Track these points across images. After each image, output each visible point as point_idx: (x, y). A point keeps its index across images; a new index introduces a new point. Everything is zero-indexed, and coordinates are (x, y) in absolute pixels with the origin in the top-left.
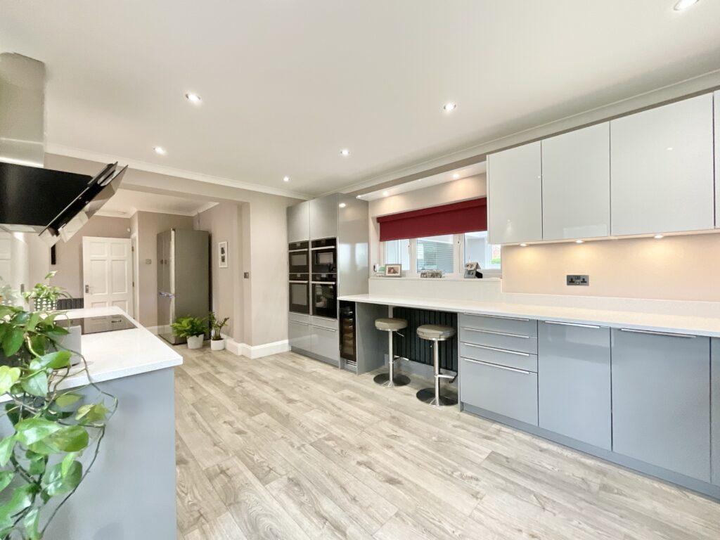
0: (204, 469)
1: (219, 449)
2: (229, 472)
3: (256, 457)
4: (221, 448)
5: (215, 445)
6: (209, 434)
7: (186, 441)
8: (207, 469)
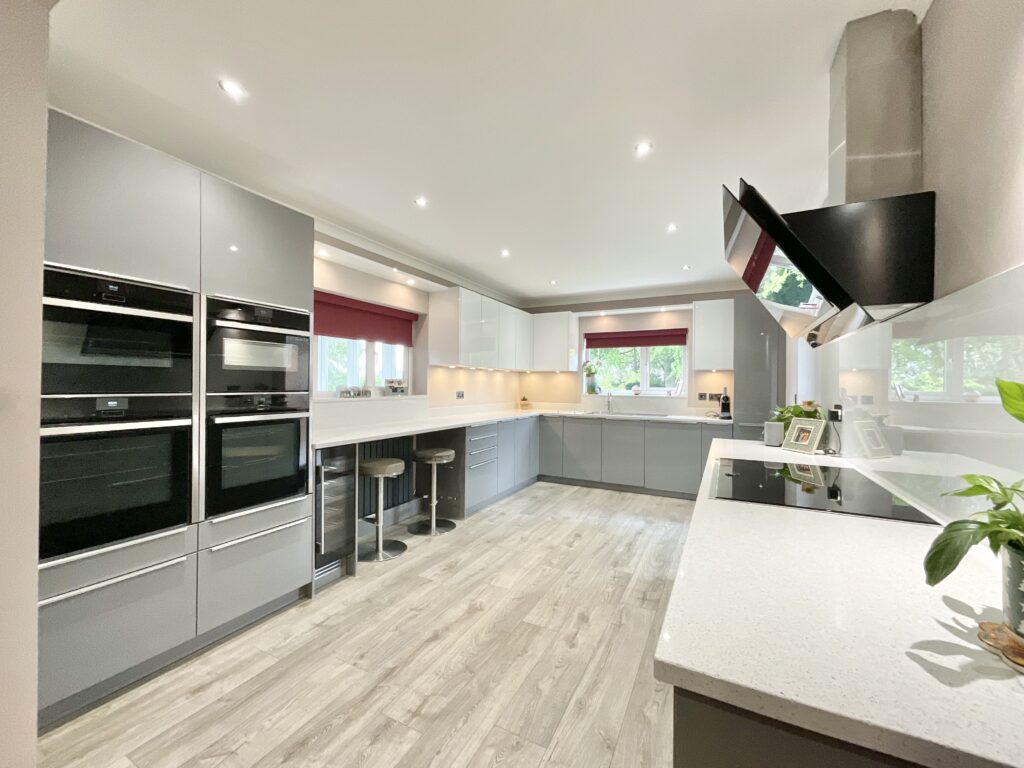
0: (654, 612)
1: (624, 617)
2: (641, 596)
3: (610, 590)
4: (621, 618)
5: (620, 626)
6: (610, 643)
7: (639, 656)
8: (653, 609)
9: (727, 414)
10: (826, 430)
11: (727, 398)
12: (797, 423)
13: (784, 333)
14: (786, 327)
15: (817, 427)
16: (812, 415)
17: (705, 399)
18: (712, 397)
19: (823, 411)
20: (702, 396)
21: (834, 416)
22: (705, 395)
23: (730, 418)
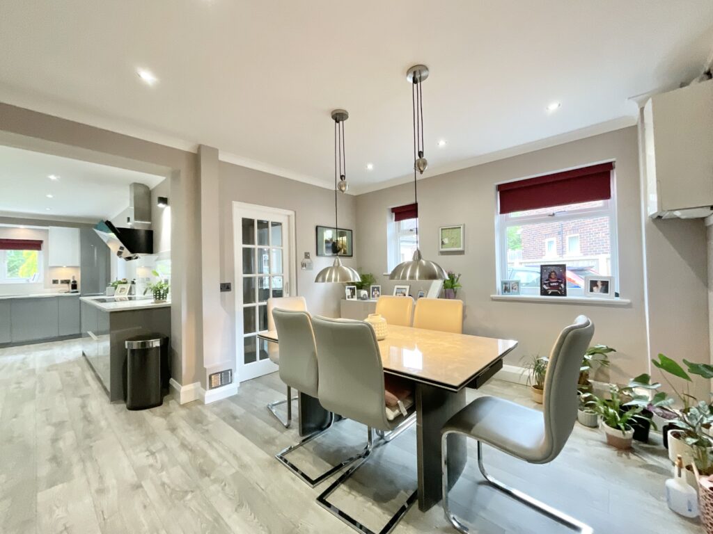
9: (75, 290)
10: (131, 288)
11: (75, 282)
12: (120, 286)
13: (109, 249)
14: (110, 246)
15: (127, 287)
16: (126, 283)
17: (57, 283)
18: (63, 282)
19: (129, 281)
20: (55, 282)
21: (133, 283)
22: (57, 281)
23: (77, 292)
